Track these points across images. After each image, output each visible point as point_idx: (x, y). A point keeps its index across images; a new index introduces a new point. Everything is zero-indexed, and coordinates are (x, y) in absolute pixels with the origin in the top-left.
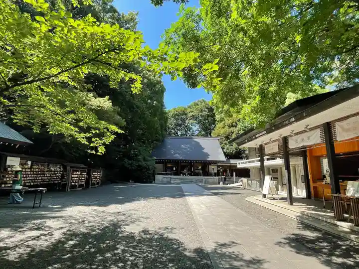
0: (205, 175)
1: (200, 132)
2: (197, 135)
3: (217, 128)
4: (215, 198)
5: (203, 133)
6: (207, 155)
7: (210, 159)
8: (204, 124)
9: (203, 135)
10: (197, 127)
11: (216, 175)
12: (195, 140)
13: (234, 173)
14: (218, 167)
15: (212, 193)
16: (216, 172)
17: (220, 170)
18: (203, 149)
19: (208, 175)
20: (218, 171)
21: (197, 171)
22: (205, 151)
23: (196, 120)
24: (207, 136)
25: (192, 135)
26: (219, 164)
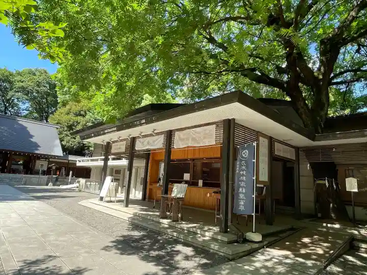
0: (26, 173)
1: (31, 113)
2: (25, 117)
3: (58, 113)
4: (36, 203)
5: (36, 115)
6: (36, 146)
7: (40, 151)
8: (39, 103)
9: (35, 119)
10: (27, 105)
11: (44, 173)
12: (20, 122)
13: (71, 172)
14: (50, 163)
15: (33, 197)
16: (46, 169)
17: (51, 168)
18: (32, 136)
19: (31, 174)
20: (49, 169)
21: (14, 167)
22: (33, 140)
23: (27, 95)
24: (41, 120)
25: (17, 114)
26: (50, 160)
